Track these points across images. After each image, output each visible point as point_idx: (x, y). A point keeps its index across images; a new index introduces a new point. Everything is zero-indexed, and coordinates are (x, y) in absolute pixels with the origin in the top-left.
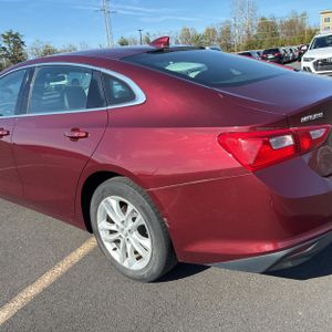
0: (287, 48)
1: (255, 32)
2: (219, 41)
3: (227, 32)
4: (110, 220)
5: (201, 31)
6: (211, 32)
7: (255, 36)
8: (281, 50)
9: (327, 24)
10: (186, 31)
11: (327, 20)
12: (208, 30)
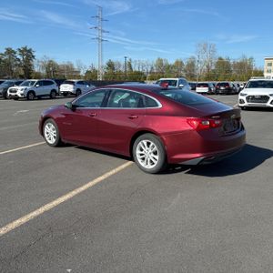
0: (236, 83)
1: (213, 68)
2: (185, 71)
3: (191, 65)
4: (142, 150)
5: (172, 62)
6: (179, 64)
7: (213, 71)
8: (231, 83)
9: (269, 68)
10: (160, 61)
11: (270, 65)
12: (177, 62)
